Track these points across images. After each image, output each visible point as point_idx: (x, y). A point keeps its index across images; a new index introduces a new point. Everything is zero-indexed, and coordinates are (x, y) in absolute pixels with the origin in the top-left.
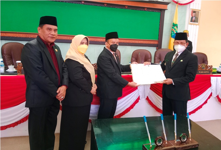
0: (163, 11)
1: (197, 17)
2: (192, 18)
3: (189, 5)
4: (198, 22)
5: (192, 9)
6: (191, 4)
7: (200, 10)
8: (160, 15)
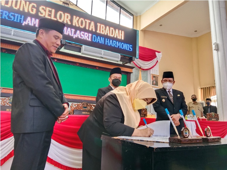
0: (129, 74)
1: (157, 81)
2: (153, 82)
3: (149, 70)
4: (158, 86)
5: (152, 74)
6: (151, 70)
7: (159, 76)
8: (126, 78)
